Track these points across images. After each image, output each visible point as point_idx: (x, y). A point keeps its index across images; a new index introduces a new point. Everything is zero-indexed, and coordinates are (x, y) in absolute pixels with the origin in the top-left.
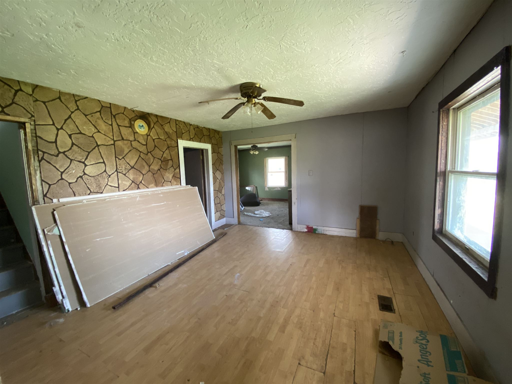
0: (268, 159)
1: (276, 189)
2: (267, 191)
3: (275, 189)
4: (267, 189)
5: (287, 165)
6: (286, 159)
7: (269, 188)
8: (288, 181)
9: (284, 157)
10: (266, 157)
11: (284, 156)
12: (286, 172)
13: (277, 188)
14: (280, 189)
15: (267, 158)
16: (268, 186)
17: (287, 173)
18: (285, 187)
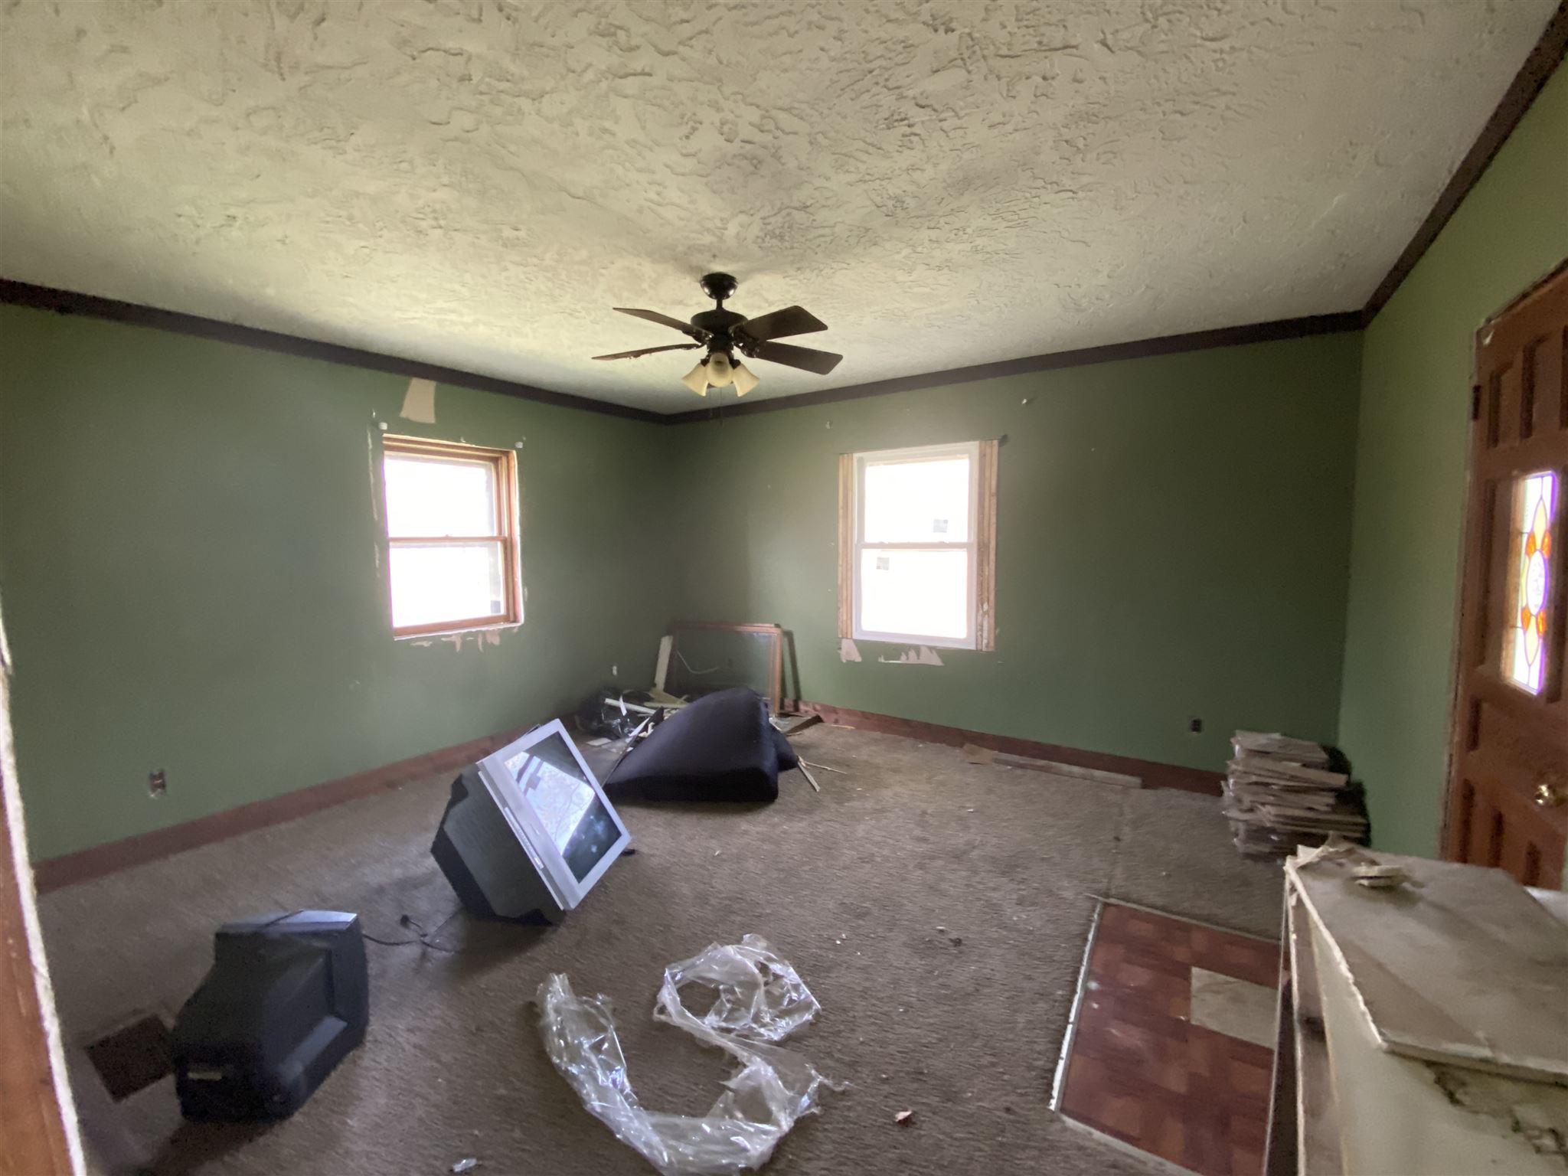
0: (862, 463)
1: (912, 654)
2: (849, 662)
3: (903, 660)
4: (849, 652)
5: (994, 500)
6: (983, 456)
7: (865, 647)
8: (992, 613)
9: (973, 446)
10: (852, 453)
11: (974, 440)
12: (982, 547)
13: (917, 649)
14: (936, 661)
15: (856, 456)
16: (856, 636)
17: (992, 557)
18: (973, 647)
